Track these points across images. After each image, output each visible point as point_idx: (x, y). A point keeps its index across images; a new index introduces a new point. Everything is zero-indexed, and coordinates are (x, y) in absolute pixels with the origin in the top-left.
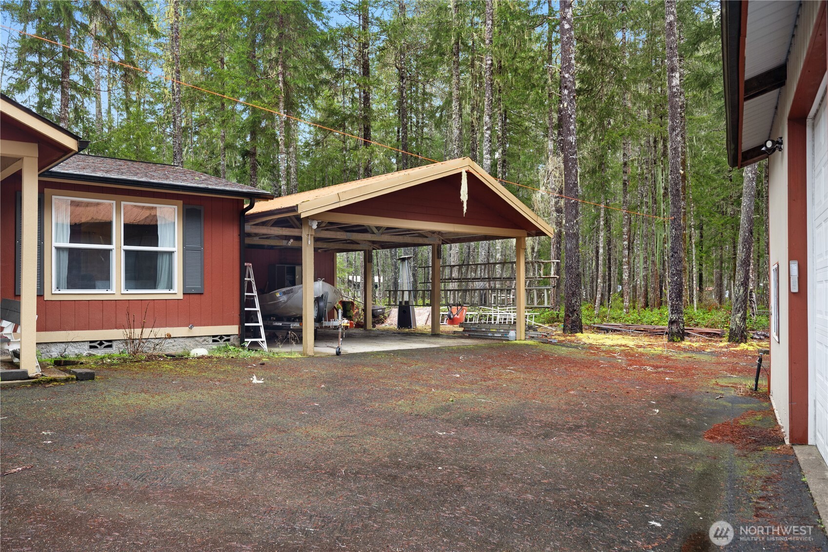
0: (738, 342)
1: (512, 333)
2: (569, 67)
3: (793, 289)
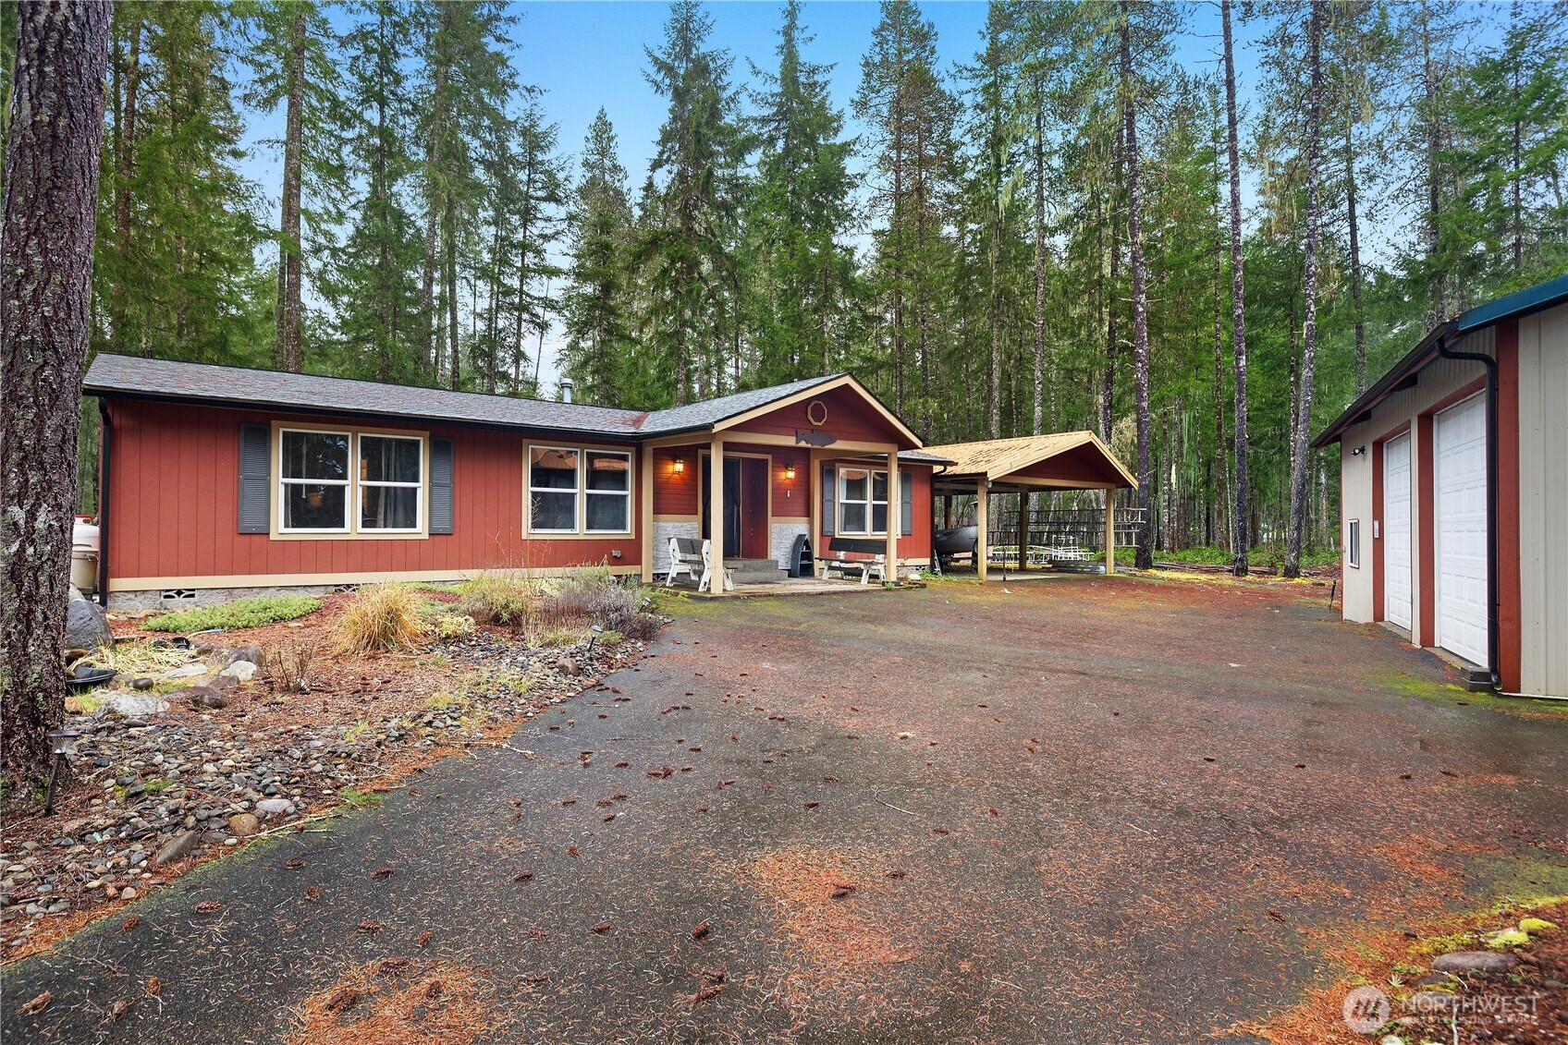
0: (1293, 577)
1: (1102, 568)
2: (1143, 344)
3: (1377, 536)
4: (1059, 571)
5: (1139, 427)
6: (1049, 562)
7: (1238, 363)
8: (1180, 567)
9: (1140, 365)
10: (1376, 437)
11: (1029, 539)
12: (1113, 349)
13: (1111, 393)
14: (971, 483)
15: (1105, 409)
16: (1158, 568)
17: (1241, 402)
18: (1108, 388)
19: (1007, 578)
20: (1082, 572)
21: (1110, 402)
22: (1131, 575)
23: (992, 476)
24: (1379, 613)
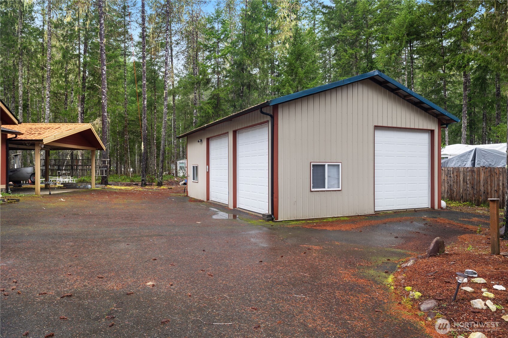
0: (160, 186)
1: (90, 186)
2: (105, 88)
3: (208, 171)
4: (67, 188)
5: (103, 124)
6: (62, 184)
7: (144, 102)
8: (117, 184)
9: (104, 97)
10: (208, 137)
11: (50, 174)
12: (84, 87)
13: (84, 107)
14: (33, 144)
15: (81, 114)
16: (109, 185)
17: (145, 118)
18: (82, 104)
19: (52, 193)
20: (79, 188)
21: (83, 111)
22: (103, 188)
23: (45, 142)
24: (208, 198)
